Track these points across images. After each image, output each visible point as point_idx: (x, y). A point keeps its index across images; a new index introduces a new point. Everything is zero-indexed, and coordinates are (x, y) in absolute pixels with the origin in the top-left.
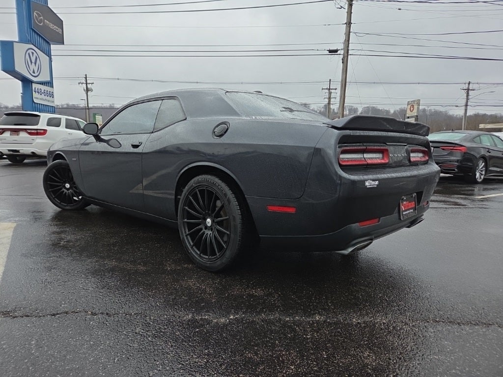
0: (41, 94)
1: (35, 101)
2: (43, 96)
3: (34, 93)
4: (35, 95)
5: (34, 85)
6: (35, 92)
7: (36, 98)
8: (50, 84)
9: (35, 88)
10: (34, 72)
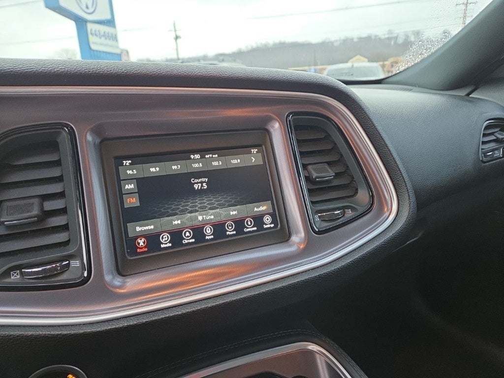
0: (100, 38)
1: (93, 47)
2: (103, 40)
3: (90, 36)
4: (92, 39)
5: (90, 26)
6: (92, 34)
7: (95, 43)
8: (111, 23)
9: (91, 30)
10: (87, 8)
